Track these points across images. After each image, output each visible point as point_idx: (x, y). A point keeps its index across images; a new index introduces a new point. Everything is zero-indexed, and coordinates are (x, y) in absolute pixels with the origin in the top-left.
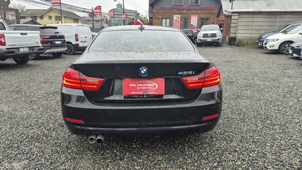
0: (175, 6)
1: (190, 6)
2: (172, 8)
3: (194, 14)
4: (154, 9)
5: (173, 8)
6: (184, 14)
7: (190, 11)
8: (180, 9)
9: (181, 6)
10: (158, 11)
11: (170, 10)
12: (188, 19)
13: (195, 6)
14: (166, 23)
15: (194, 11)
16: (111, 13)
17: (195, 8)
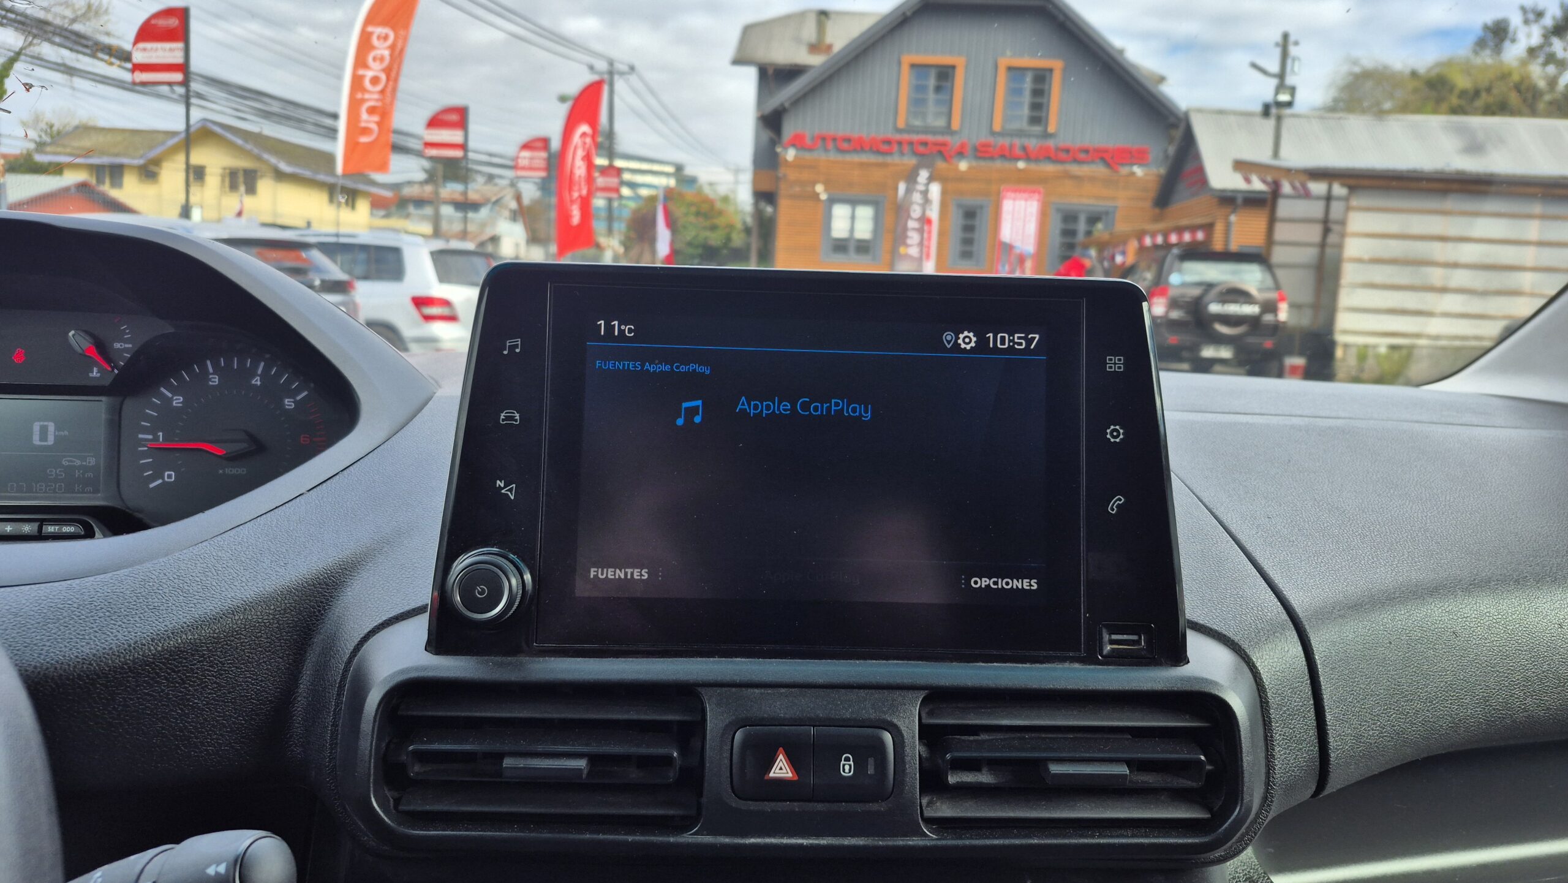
0: (909, 132)
2: (890, 142)
3: (1017, 182)
4: (786, 141)
5: (900, 143)
6: (962, 178)
7: (998, 164)
8: (939, 152)
9: (942, 133)
10: (808, 156)
11: (879, 152)
12: (981, 207)
13: (1029, 136)
14: (852, 230)
15: (1021, 165)
16: (531, 159)
17: (1024, 148)
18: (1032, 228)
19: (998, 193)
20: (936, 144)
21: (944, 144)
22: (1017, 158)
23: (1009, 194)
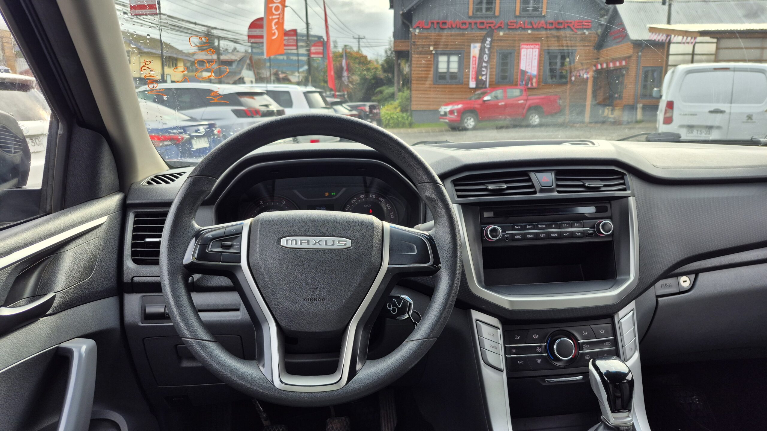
0: (475, 18)
1: (516, 17)
2: (465, 23)
3: (528, 40)
4: (414, 25)
5: (470, 23)
6: (501, 40)
7: (519, 32)
8: (490, 27)
9: (491, 17)
10: (425, 32)
11: (460, 28)
12: (511, 53)
13: (532, 17)
14: (448, 68)
15: (530, 32)
16: (288, 40)
17: (531, 23)
18: (535, 63)
19: (519, 46)
20: (487, 23)
21: (493, 23)
22: (528, 29)
23: (525, 46)
